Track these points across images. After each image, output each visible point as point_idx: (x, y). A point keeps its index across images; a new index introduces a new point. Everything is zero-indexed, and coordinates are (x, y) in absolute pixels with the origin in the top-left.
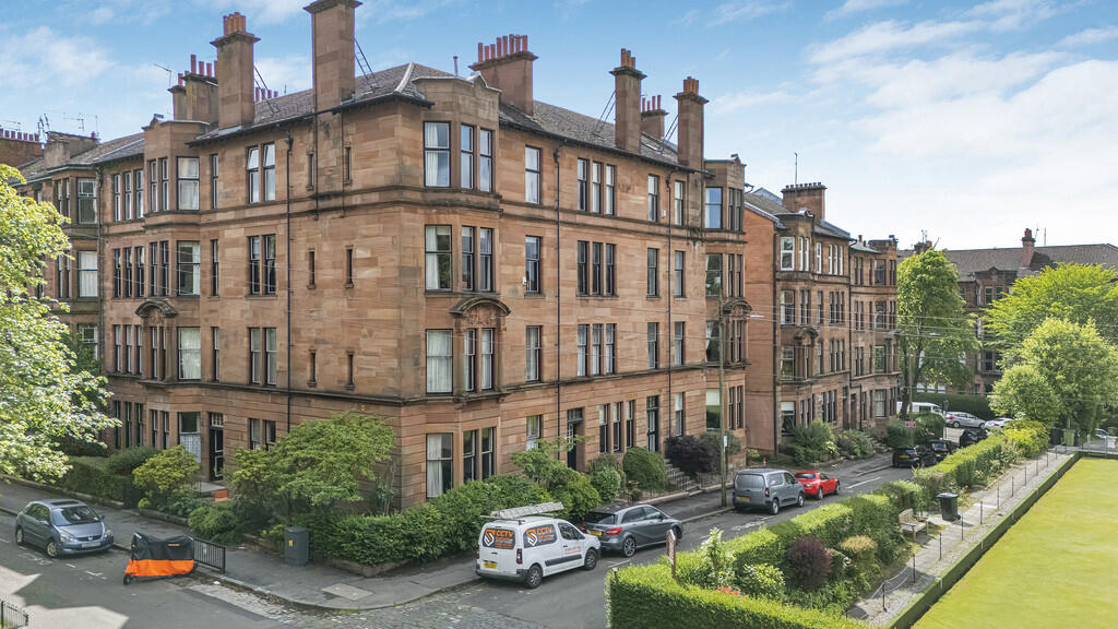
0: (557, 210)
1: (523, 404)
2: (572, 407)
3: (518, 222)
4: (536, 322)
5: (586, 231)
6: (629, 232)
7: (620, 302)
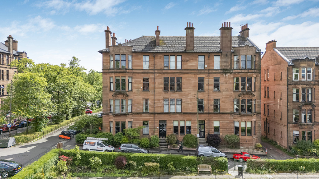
0: (154, 70)
1: (141, 117)
2: (161, 120)
3: (139, 74)
4: (146, 98)
5: (167, 74)
6: (188, 73)
7: (183, 93)
